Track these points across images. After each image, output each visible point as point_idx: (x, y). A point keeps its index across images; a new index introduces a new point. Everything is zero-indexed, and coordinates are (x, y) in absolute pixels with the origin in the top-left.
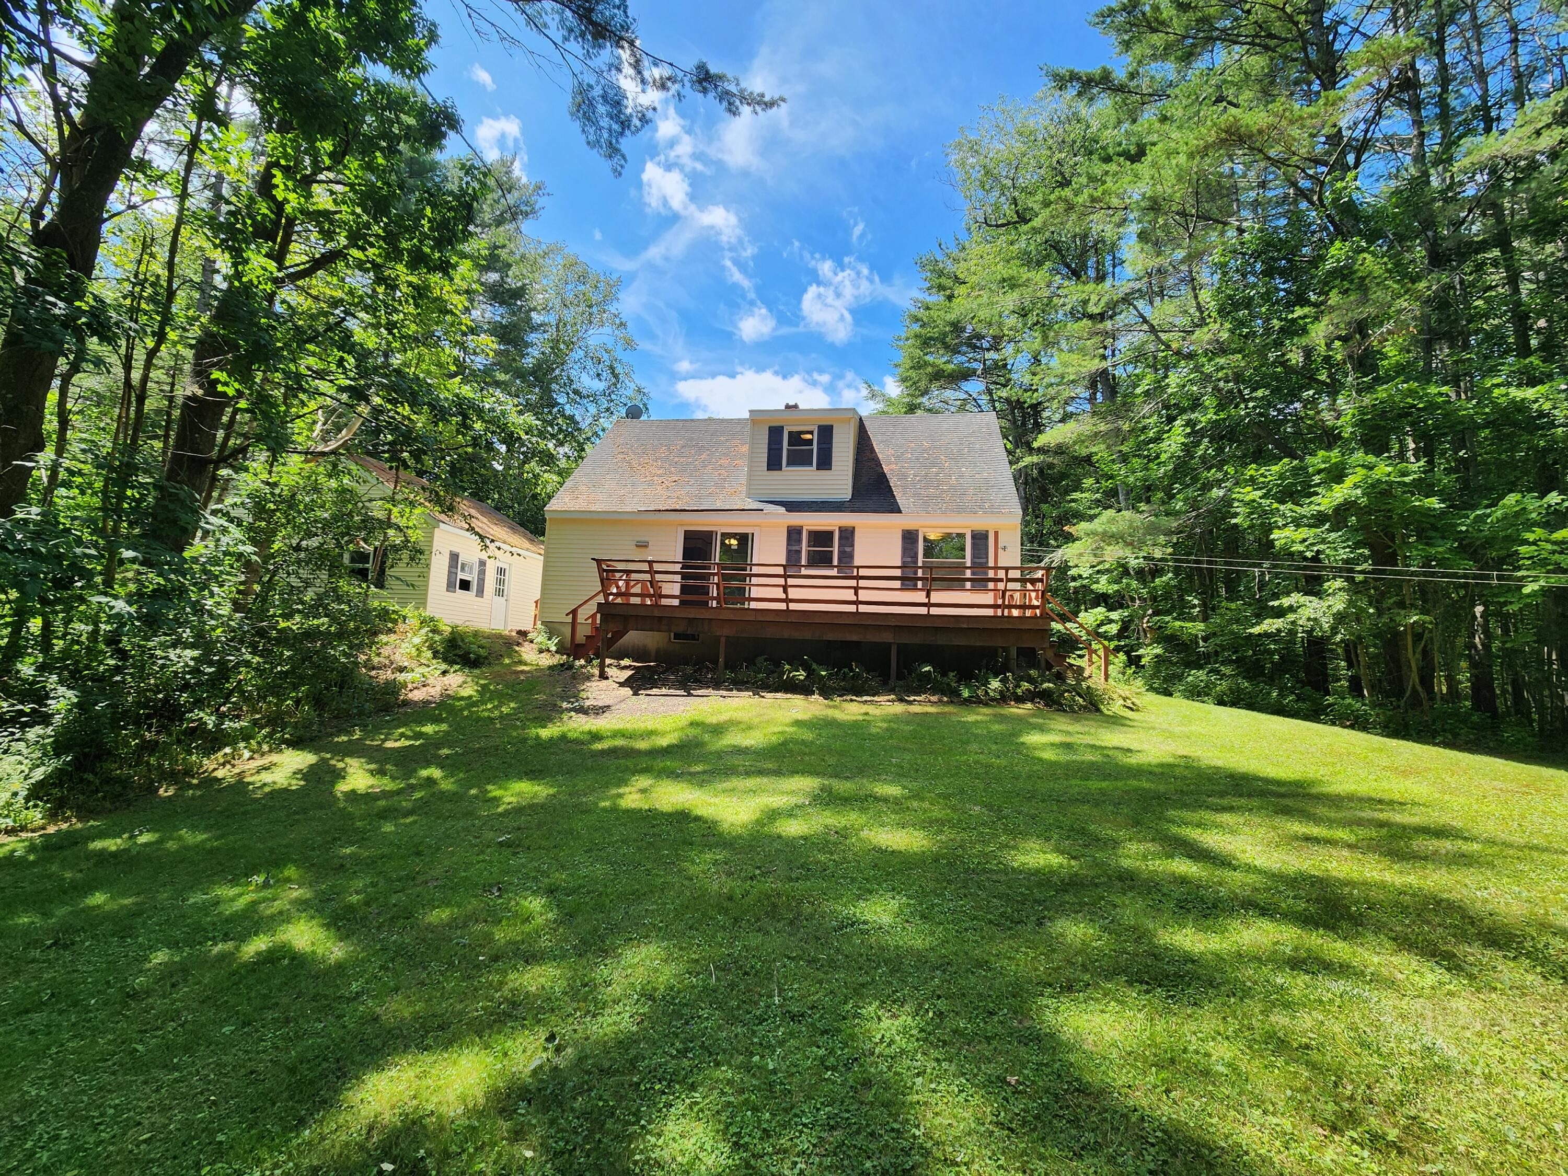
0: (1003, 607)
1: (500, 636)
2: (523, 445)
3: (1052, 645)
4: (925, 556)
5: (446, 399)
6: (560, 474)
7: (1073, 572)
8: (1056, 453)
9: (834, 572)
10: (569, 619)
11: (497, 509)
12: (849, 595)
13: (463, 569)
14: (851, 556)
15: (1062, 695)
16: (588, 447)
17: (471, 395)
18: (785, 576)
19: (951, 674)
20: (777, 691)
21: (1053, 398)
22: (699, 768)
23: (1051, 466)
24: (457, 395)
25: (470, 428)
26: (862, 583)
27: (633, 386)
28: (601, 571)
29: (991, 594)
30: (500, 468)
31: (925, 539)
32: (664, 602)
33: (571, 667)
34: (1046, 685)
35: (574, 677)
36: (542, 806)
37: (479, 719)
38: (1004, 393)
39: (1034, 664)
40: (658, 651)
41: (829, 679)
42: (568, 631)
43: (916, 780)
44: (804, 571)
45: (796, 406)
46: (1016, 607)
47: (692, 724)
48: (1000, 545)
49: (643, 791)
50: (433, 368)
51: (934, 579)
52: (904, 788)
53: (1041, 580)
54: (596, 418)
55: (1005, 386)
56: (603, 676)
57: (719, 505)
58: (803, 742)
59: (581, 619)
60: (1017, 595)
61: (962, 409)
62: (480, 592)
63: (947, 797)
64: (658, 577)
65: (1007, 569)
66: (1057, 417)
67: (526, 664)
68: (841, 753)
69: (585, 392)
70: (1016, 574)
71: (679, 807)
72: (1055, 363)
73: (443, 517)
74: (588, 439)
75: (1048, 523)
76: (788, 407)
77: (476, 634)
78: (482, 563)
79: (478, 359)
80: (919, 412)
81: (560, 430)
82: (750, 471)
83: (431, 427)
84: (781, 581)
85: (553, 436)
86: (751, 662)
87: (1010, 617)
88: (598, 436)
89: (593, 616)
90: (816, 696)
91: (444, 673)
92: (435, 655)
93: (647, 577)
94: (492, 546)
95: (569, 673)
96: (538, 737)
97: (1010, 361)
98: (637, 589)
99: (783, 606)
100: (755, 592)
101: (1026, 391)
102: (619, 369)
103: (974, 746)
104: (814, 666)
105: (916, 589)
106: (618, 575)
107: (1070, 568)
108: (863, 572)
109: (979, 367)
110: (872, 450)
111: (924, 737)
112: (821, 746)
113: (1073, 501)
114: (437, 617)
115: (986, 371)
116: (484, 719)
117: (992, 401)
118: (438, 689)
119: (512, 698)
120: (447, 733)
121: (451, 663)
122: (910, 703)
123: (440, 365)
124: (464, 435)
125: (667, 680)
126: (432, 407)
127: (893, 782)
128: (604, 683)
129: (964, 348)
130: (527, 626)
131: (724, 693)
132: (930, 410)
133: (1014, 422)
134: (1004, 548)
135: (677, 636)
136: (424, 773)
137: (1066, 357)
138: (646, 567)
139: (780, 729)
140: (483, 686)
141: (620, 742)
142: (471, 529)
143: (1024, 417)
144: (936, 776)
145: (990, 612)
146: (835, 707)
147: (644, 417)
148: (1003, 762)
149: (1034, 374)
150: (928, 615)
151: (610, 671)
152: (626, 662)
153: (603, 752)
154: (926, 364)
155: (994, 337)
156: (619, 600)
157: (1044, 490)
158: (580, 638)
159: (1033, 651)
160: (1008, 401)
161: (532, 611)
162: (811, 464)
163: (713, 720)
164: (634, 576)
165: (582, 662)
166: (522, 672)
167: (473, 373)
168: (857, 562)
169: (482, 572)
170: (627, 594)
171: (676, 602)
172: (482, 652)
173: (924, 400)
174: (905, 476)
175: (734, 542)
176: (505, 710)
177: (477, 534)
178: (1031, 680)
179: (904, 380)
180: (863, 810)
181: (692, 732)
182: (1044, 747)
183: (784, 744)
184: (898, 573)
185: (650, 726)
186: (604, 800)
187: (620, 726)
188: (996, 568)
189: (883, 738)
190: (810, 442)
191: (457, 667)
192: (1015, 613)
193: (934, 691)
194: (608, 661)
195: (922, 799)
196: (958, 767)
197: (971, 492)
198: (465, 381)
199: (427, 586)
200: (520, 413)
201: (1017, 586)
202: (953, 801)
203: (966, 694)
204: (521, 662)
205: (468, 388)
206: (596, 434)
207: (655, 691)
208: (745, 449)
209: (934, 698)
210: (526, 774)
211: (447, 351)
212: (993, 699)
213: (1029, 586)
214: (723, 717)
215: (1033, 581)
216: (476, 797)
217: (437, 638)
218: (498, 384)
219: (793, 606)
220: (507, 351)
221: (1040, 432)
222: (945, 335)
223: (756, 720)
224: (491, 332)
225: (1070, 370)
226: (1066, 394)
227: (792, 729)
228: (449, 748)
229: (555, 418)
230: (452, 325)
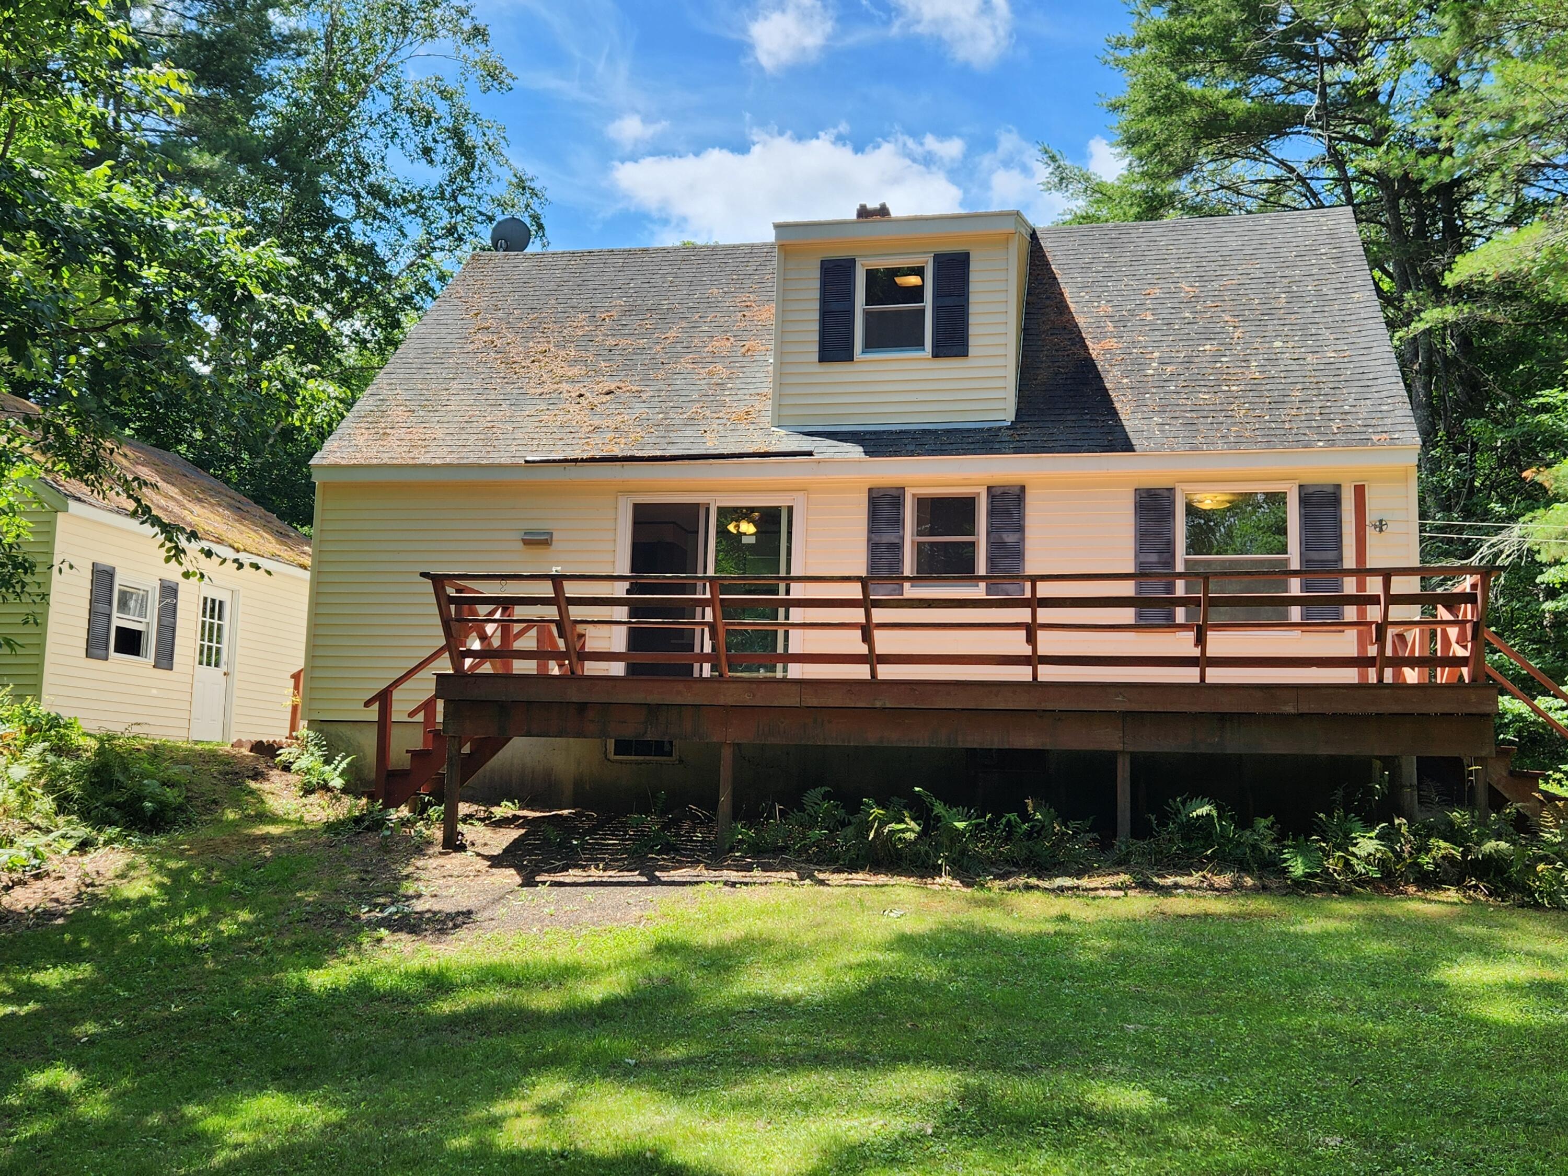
0: (1380, 662)
1: (211, 757)
2: (256, 316)
3: (1502, 750)
4: (1192, 547)
5: (78, 213)
6: (344, 381)
7: (1550, 576)
8: (1499, 298)
9: (979, 592)
10: (373, 714)
11: (201, 464)
12: (1016, 643)
13: (124, 605)
14: (1018, 554)
15: (1530, 868)
16: (409, 320)
17: (134, 204)
18: (867, 604)
19: (1262, 823)
20: (853, 867)
21: (1490, 169)
22: (677, 1052)
23: (1489, 328)
24: (101, 205)
25: (135, 279)
26: (1045, 615)
27: (508, 177)
28: (443, 601)
29: (1352, 634)
30: (205, 370)
31: (1191, 510)
32: (592, 668)
33: (378, 824)
34: (1490, 846)
35: (385, 848)
36: (313, 1151)
37: (165, 952)
38: (1372, 160)
39: (1464, 799)
40: (578, 783)
41: (975, 837)
42: (369, 741)
43: (1183, 1073)
44: (910, 592)
45: (883, 211)
46: (1413, 662)
47: (664, 949)
48: (1371, 517)
49: (548, 1110)
50: (48, 147)
51: (1214, 602)
52: (1157, 1092)
53: (1470, 598)
54: (424, 251)
55: (1375, 144)
56: (453, 844)
57: (711, 445)
58: (917, 987)
59: (401, 709)
60: (1414, 635)
61: (1270, 203)
62: (165, 659)
63: (1260, 1114)
64: (576, 612)
65: (1387, 574)
66: (1501, 212)
67: (274, 819)
68: (1005, 1012)
69: (395, 192)
70: (1410, 585)
71: (632, 1145)
72: (1491, 86)
73: (75, 486)
74: (407, 299)
75: (1485, 463)
76: (864, 213)
77: (156, 753)
78: (169, 591)
79: (149, 122)
80: (1172, 216)
81: (342, 281)
82: (781, 364)
83: (45, 280)
84: (857, 615)
85: (326, 294)
86: (794, 802)
87: (1400, 686)
88: (430, 292)
89: (428, 707)
90: (946, 879)
91: (84, 846)
92: (63, 804)
93: (551, 612)
94: (192, 548)
95: (374, 839)
96: (303, 990)
97: (1384, 86)
98: (528, 642)
99: (861, 672)
100: (799, 642)
101: (1423, 154)
102: (473, 137)
103: (1323, 993)
104: (939, 808)
105: (1171, 625)
106: (483, 610)
107: (1540, 567)
108: (1045, 590)
109: (1310, 101)
110: (1062, 307)
111: (1201, 972)
112: (960, 995)
113: (1545, 408)
114: (66, 715)
115: (1328, 111)
116: (177, 950)
117: (1344, 180)
118: (72, 882)
119: (241, 900)
120: (91, 986)
121: (100, 822)
122: (1166, 891)
123: (60, 138)
124: (120, 296)
125: (602, 848)
126: (46, 231)
127: (1130, 1078)
128: (455, 860)
129: (1275, 60)
130: (275, 732)
131: (733, 876)
132: (1195, 210)
133: (1397, 228)
134: (1380, 526)
135: (623, 747)
136: (40, 1080)
137: (1516, 70)
138: (546, 590)
139: (863, 956)
140: (176, 875)
141: (493, 996)
142: (143, 513)
143: (1420, 215)
144: (1235, 1066)
145: (1350, 676)
146: (989, 903)
147: (534, 247)
148: (1393, 1029)
149: (1442, 114)
150: (1202, 686)
151: (470, 832)
152: (505, 810)
153: (455, 1022)
154: (1186, 100)
155: (1345, 32)
156: (487, 668)
157: (1473, 386)
158: (399, 756)
159: (1456, 765)
160: (1381, 179)
161: (286, 697)
162: (920, 344)
163: (709, 937)
164: (520, 612)
165: (404, 811)
166: (266, 838)
167: (139, 152)
168: (1031, 568)
169: (169, 611)
170: (506, 654)
171: (617, 669)
172: (170, 794)
173: (1182, 185)
174: (1139, 364)
175: (748, 528)
176: (227, 927)
177: (156, 521)
178: (1453, 834)
179: (1132, 141)
180: (1062, 1146)
181: (660, 967)
182: (1491, 992)
183: (873, 991)
184: (1127, 589)
185: (564, 955)
186: (456, 1133)
187: (494, 958)
188: (1362, 572)
189: (1103, 975)
190: (916, 294)
191: (113, 831)
192: (1411, 676)
193: (1222, 862)
194: (464, 808)
195: (1201, 1120)
196: (1285, 1043)
197: (1297, 394)
198: (122, 172)
199: (41, 646)
200: (248, 241)
201: (1414, 612)
202: (1277, 1125)
203: (1298, 868)
204: (265, 817)
205: (127, 188)
206: (425, 288)
207: (573, 875)
208: (767, 313)
209: (1223, 880)
210: (276, 1077)
211: (78, 103)
212: (1363, 881)
213: (1443, 613)
214: (731, 932)
215: (1452, 601)
216: (160, 1133)
217: (67, 765)
218: (195, 177)
219: (886, 672)
220: (213, 103)
221: (1461, 249)
222: (1228, 29)
223: (809, 937)
224: (177, 60)
225: (1529, 100)
226: (1520, 158)
227: (891, 957)
228: (98, 1018)
229: (331, 253)
230: (86, 44)
